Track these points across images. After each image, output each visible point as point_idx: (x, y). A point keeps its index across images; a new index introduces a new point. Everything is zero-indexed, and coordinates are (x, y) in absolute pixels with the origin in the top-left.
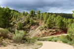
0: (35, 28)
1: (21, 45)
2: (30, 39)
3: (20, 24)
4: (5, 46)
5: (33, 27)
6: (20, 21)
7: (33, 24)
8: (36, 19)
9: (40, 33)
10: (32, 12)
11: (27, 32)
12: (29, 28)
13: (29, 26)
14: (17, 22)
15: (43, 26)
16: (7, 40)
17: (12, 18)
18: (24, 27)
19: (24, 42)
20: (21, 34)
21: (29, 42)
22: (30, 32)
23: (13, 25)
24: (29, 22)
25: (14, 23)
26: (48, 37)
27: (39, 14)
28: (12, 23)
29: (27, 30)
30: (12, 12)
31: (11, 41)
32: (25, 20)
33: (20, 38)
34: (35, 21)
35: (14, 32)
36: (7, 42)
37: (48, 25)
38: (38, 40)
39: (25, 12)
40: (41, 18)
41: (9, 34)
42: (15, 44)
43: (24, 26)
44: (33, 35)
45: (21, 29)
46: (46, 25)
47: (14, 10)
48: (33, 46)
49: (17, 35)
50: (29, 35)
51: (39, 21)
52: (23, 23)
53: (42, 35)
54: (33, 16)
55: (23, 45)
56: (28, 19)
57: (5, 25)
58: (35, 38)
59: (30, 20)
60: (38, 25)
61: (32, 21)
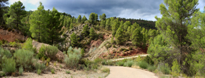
0: (98, 44)
1: (77, 72)
2: (91, 63)
3: (74, 36)
4: (53, 73)
5: (94, 43)
6: (75, 32)
7: (95, 37)
8: (99, 29)
9: (106, 52)
10: (93, 17)
11: (85, 51)
12: (89, 44)
13: (88, 40)
14: (70, 34)
15: (110, 40)
16: (56, 63)
17: (62, 26)
18: (81, 42)
19: (81, 68)
20: (77, 54)
21: (90, 67)
22: (91, 50)
23: (64, 39)
24: (88, 33)
25: (65, 35)
26: (119, 59)
27: (104, 19)
28: (62, 36)
29: (86, 47)
30: (61, 17)
31: (63, 65)
32: (83, 31)
33: (75, 61)
34: (98, 32)
35: (66, 50)
36: (56, 66)
37: (119, 39)
38: (104, 64)
39: (82, 17)
40: (107, 26)
41: (59, 54)
42: (68, 70)
43: (80, 40)
44: (95, 56)
45: (76, 45)
46: (115, 39)
47: (64, 14)
48: (95, 75)
49: (70, 55)
50: (89, 56)
51: (105, 32)
52: (79, 35)
53: (108, 56)
54: (95, 24)
55: (80, 72)
56: (87, 28)
57: (53, 38)
58: (98, 62)
59: (90, 31)
60: (103, 39)
61: (93, 31)
